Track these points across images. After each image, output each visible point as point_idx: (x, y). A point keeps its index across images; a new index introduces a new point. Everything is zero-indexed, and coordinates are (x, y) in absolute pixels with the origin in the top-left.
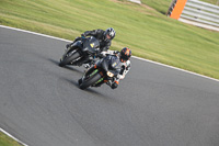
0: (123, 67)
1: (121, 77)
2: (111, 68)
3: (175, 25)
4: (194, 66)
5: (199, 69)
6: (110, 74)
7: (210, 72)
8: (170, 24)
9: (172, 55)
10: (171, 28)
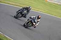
0: (38, 21)
1: (37, 24)
2: (35, 22)
3: (46, 2)
4: (51, 13)
5: (53, 14)
6: (34, 24)
7: (56, 15)
8: (45, 2)
9: (45, 10)
10: (45, 3)
